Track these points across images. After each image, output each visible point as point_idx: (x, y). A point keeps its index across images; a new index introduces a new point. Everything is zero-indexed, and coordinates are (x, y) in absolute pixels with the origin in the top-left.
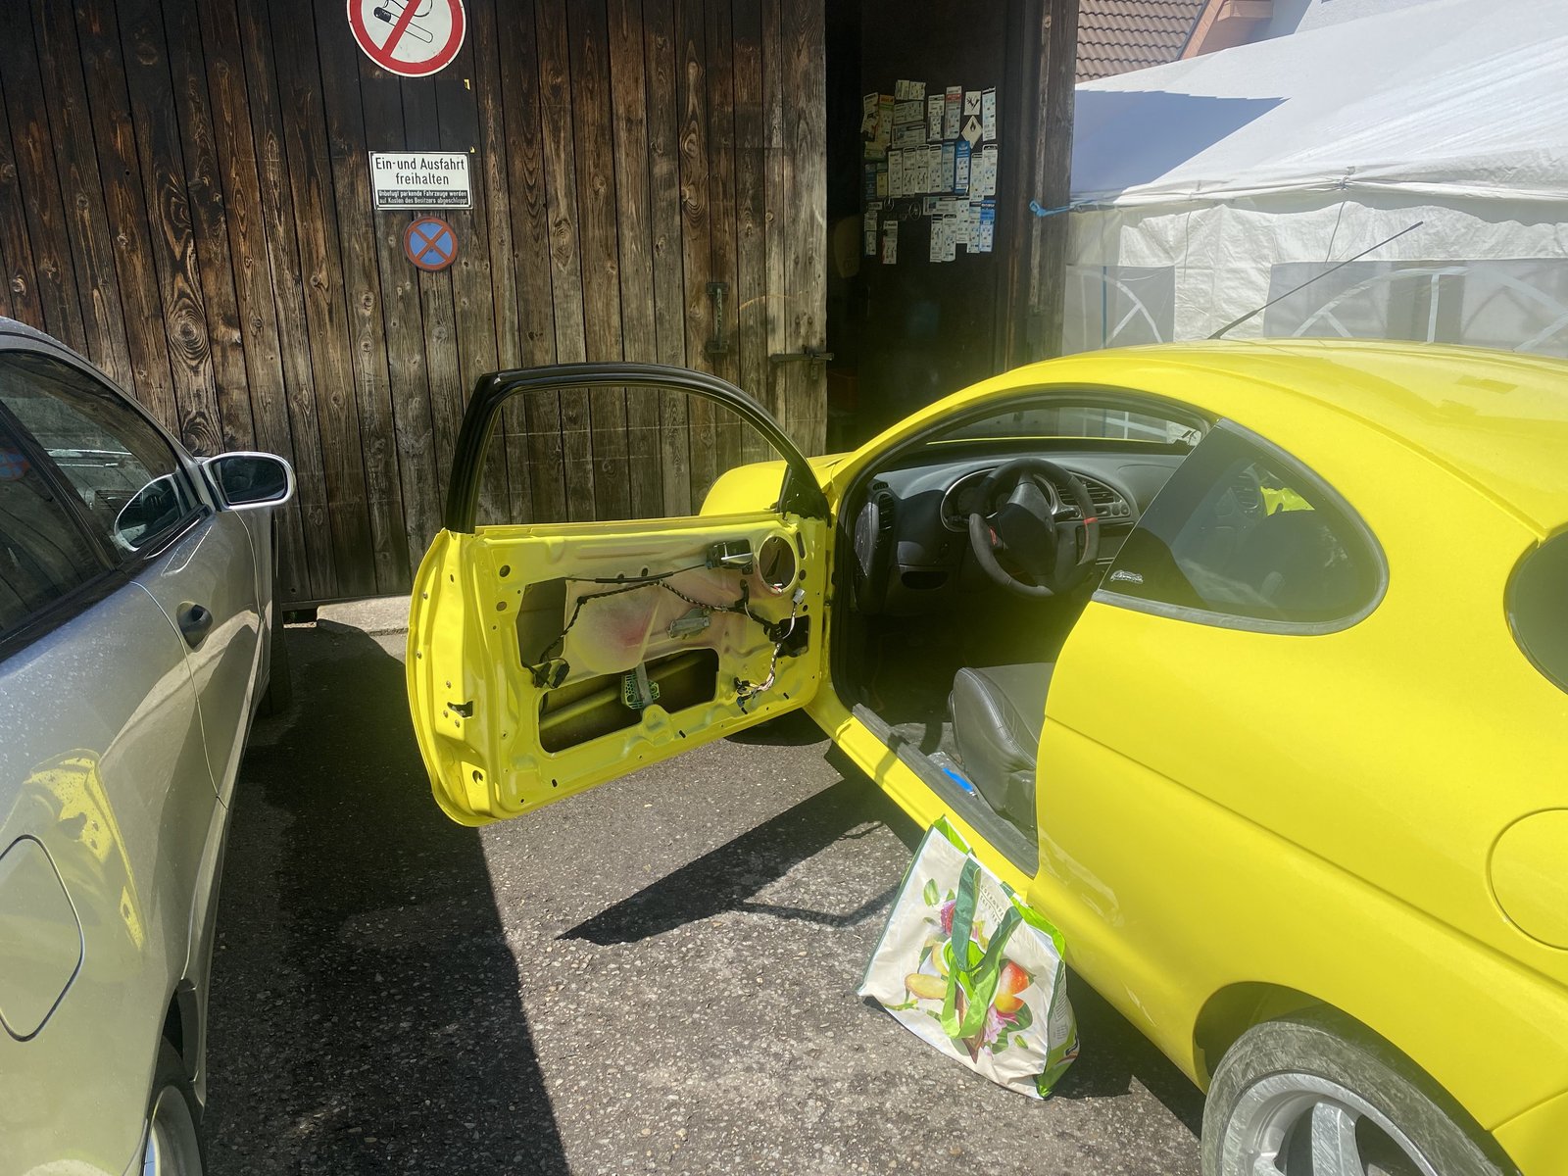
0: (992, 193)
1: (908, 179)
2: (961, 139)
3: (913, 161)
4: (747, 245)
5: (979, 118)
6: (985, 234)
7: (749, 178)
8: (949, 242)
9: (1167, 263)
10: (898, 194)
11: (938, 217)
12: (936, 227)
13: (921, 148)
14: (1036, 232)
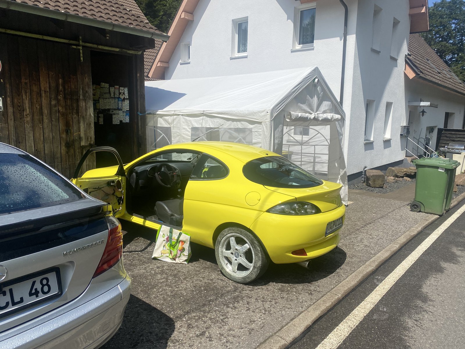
0: (128, 110)
1: (105, 105)
2: (119, 97)
3: (107, 101)
4: (75, 120)
5: (124, 93)
6: (127, 118)
7: (75, 105)
8: (118, 120)
9: (169, 126)
10: (103, 108)
11: (115, 114)
12: (114, 116)
13: (108, 98)
14: (139, 118)
